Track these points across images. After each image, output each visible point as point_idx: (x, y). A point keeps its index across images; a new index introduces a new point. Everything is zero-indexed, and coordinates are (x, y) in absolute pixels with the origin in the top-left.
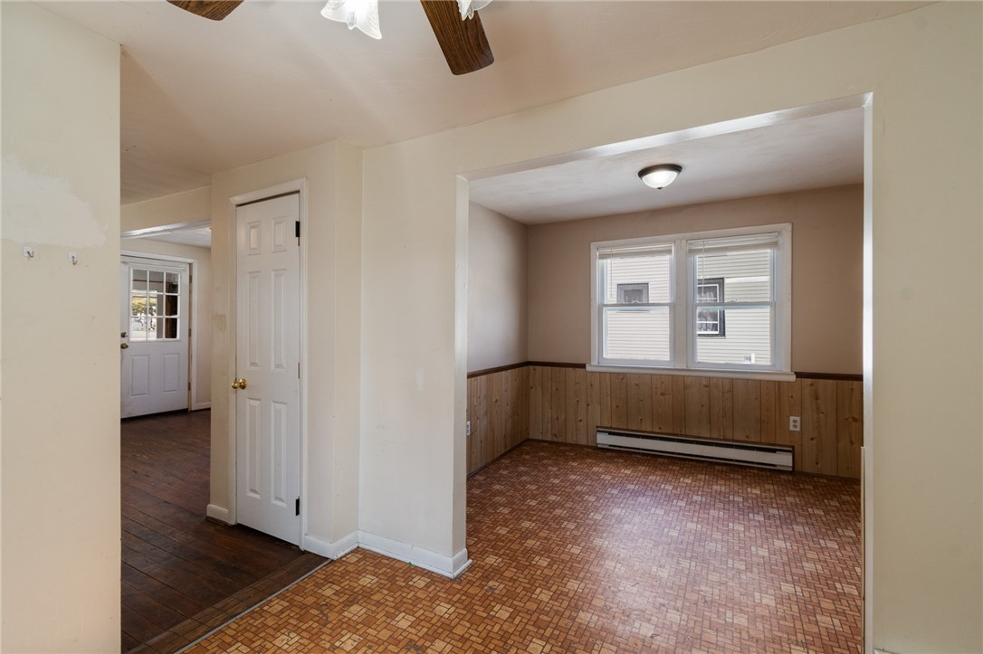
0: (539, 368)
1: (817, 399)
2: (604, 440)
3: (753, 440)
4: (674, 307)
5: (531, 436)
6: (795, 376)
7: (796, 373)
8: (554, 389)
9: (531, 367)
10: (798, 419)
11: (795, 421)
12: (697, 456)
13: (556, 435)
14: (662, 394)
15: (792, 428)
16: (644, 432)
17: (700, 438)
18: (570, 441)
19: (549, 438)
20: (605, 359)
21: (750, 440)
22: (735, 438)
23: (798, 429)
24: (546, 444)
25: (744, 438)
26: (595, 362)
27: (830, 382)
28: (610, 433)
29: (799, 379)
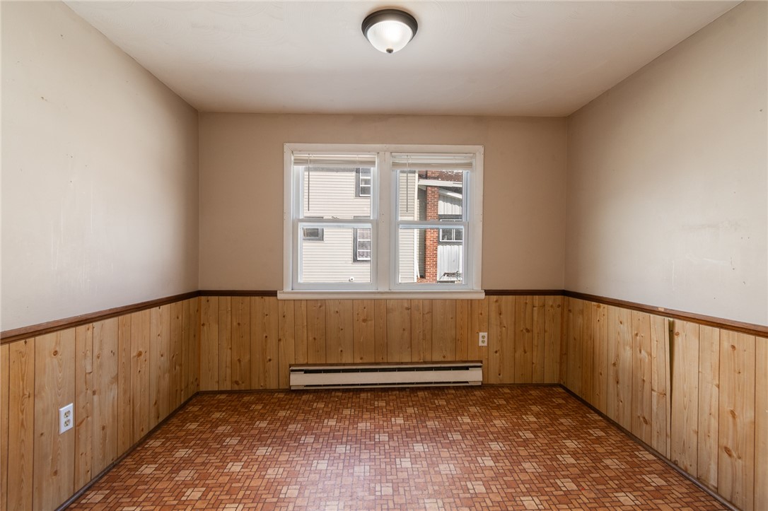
0: (214, 299)
1: (500, 314)
2: (298, 380)
3: (449, 359)
4: (377, 224)
5: (203, 388)
6: (484, 294)
7: (485, 291)
8: (235, 324)
9: (203, 298)
10: (486, 334)
11: (483, 337)
12: (399, 384)
13: (237, 383)
14: (364, 321)
15: (481, 344)
16: (344, 365)
17: (402, 363)
18: (255, 386)
19: (227, 386)
20: (300, 284)
21: (446, 360)
22: (434, 360)
23: (486, 344)
24: (223, 397)
25: (441, 359)
26: (288, 288)
27: (510, 297)
28: (306, 372)
29: (487, 296)
